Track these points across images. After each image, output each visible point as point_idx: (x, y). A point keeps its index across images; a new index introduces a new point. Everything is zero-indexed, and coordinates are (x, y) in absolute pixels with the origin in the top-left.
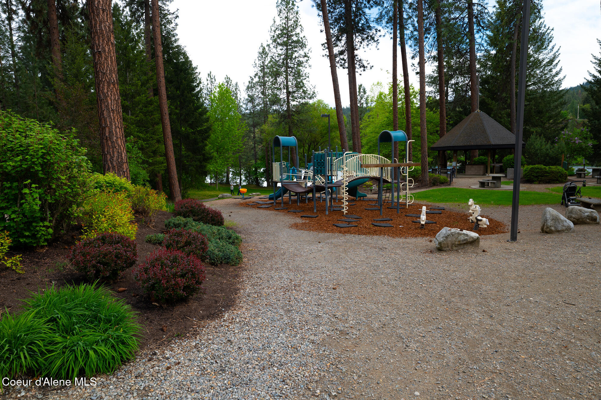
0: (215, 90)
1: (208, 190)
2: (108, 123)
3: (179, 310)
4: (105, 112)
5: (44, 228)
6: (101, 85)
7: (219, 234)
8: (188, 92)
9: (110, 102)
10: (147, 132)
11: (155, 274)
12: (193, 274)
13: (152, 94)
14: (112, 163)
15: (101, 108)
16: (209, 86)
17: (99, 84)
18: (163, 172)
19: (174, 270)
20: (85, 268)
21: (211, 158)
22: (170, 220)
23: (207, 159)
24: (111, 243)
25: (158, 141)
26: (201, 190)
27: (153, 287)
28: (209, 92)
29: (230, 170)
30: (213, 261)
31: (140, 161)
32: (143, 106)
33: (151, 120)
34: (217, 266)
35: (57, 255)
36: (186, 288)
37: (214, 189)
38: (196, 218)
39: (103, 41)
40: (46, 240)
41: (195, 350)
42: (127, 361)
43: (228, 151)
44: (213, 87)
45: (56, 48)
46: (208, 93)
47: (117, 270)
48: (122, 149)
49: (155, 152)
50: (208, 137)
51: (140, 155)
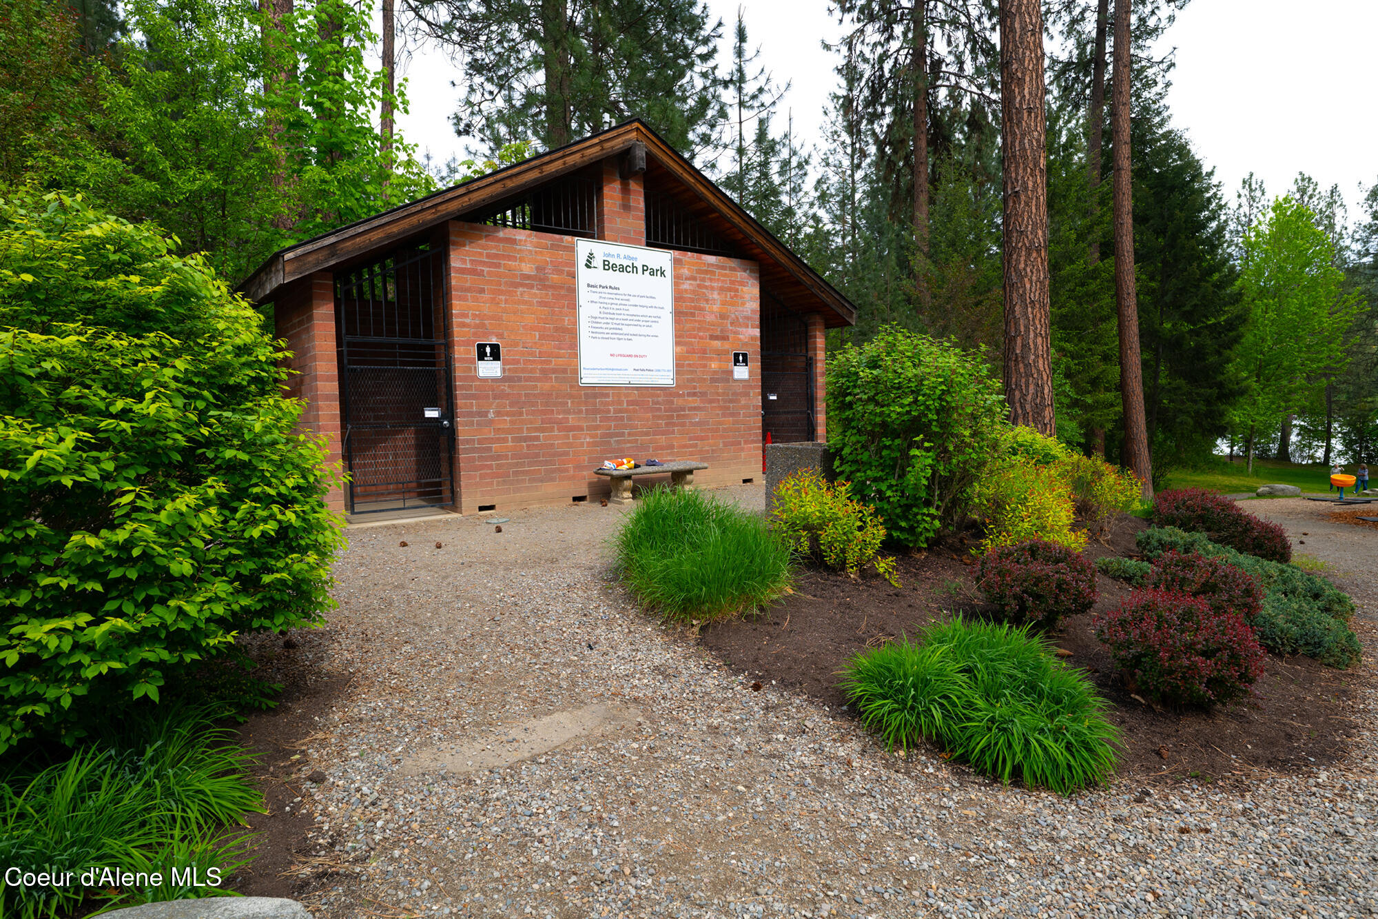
0: (1261, 218)
1: (1224, 473)
2: (1022, 329)
3: (1191, 726)
4: (1017, 308)
5: (928, 519)
6: (1015, 256)
7: (1285, 583)
8: (1187, 237)
9: (1028, 286)
10: (1080, 340)
11: (1143, 635)
12: (1234, 656)
13: (1097, 255)
14: (1023, 407)
15: (1011, 300)
16: (1245, 209)
17: (1011, 255)
18: (1109, 426)
19: (1188, 637)
20: (1001, 598)
21: (1242, 392)
22: (1149, 531)
23: (1230, 394)
24: (1047, 560)
25: (1106, 358)
26: (1203, 472)
27: (1137, 660)
28: (1243, 226)
29: (1295, 422)
30: (1269, 642)
31: (1066, 401)
32: (1076, 285)
33: (1093, 311)
34: (1280, 656)
35: (943, 567)
36: (1211, 683)
37: (1240, 472)
38: (1216, 535)
39: (1025, 170)
40: (927, 539)
41: (1243, 819)
42: (1091, 784)
43: (1293, 372)
44: (1255, 210)
45: (923, 198)
46: (1240, 228)
47: (1058, 613)
48: (1045, 377)
49: (1095, 382)
50: (1237, 340)
51: (1067, 388)
